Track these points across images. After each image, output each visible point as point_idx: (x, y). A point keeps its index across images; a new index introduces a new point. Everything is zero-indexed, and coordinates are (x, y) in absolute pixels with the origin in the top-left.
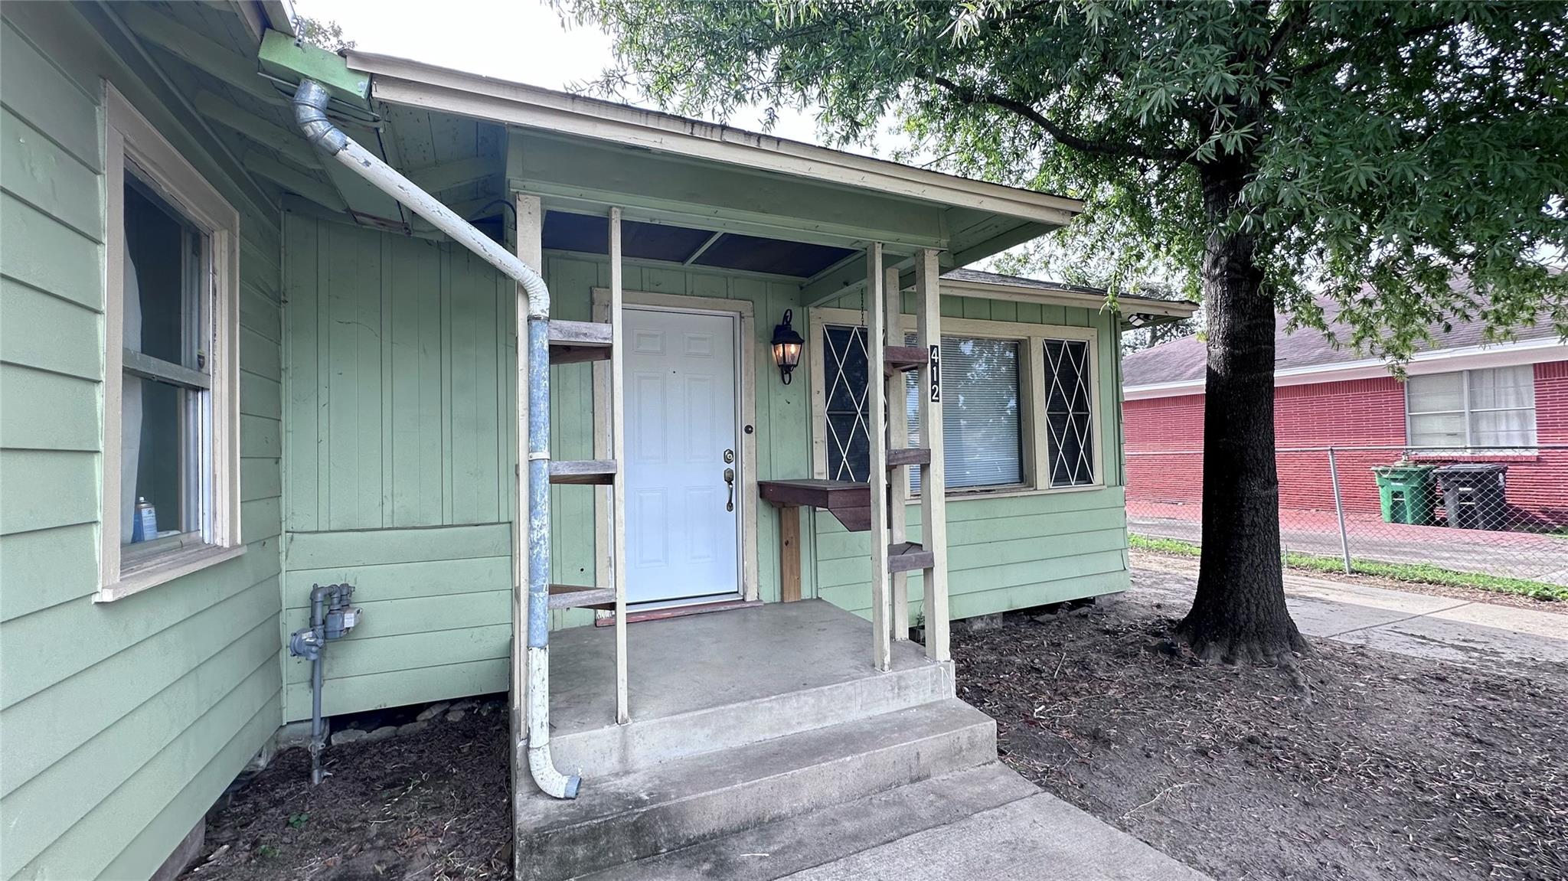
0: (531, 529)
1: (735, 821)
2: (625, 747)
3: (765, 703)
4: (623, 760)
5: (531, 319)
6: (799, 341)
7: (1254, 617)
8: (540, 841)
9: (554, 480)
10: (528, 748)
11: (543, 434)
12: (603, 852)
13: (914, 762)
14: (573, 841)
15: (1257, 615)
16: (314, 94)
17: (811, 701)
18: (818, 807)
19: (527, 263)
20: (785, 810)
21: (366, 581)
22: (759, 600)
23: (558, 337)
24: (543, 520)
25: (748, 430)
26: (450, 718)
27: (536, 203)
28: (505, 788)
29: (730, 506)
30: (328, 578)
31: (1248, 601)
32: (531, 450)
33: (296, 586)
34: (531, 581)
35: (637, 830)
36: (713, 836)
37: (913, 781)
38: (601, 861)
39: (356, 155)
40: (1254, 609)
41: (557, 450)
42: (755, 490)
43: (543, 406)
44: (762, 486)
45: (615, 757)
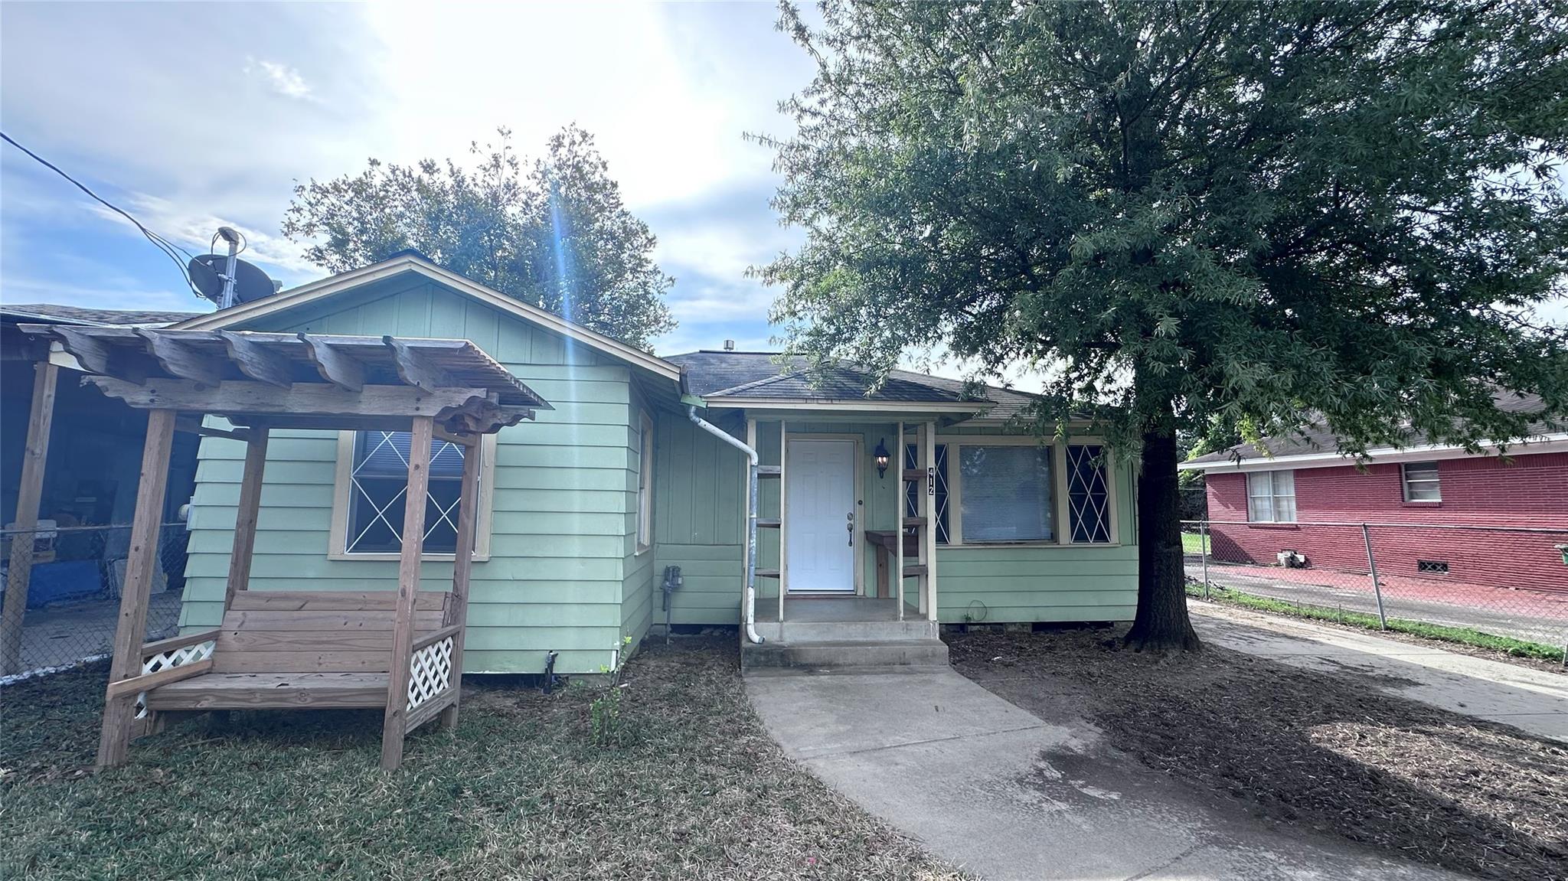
0: (750, 543)
1: (819, 662)
2: (781, 631)
3: (839, 624)
4: (781, 637)
5: (751, 466)
6: (887, 456)
7: (1158, 627)
8: (749, 651)
9: (758, 525)
10: (747, 624)
11: (755, 507)
12: (770, 660)
13: (902, 656)
14: (760, 654)
15: (1161, 625)
16: (693, 409)
17: (862, 627)
18: (856, 664)
19: (750, 446)
20: (841, 662)
21: (685, 566)
22: (864, 595)
23: (761, 472)
24: (753, 541)
25: (860, 503)
26: (714, 634)
27: (754, 422)
28: (738, 640)
29: (850, 544)
30: (670, 564)
31: (1156, 617)
32: (751, 514)
33: (659, 567)
34: (749, 562)
35: (782, 655)
36: (811, 665)
37: (901, 664)
38: (769, 664)
39: (703, 423)
40: (1159, 621)
41: (759, 516)
42: (863, 534)
43: (755, 498)
44: (866, 533)
45: (778, 635)
